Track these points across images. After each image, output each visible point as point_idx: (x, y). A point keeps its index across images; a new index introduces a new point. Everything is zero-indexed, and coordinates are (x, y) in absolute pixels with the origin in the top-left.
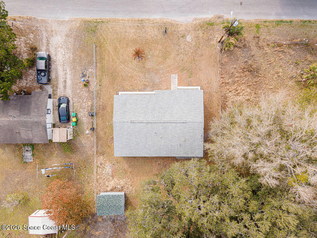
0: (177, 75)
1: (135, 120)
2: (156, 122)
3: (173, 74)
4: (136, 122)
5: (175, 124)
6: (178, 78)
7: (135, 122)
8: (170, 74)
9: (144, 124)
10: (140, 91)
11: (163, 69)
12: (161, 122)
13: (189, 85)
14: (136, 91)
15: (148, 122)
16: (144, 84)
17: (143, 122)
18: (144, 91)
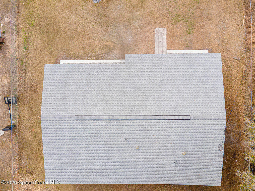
0: (166, 30)
1: (84, 114)
2: (128, 117)
3: (159, 27)
4: (87, 117)
5: (165, 121)
6: (167, 35)
7: (84, 117)
8: (153, 27)
9: (103, 122)
10: (98, 58)
11: (139, 19)
12: (137, 117)
13: (187, 48)
14: (90, 58)
15: (111, 117)
16: (106, 45)
17: (101, 117)
18: (105, 59)
